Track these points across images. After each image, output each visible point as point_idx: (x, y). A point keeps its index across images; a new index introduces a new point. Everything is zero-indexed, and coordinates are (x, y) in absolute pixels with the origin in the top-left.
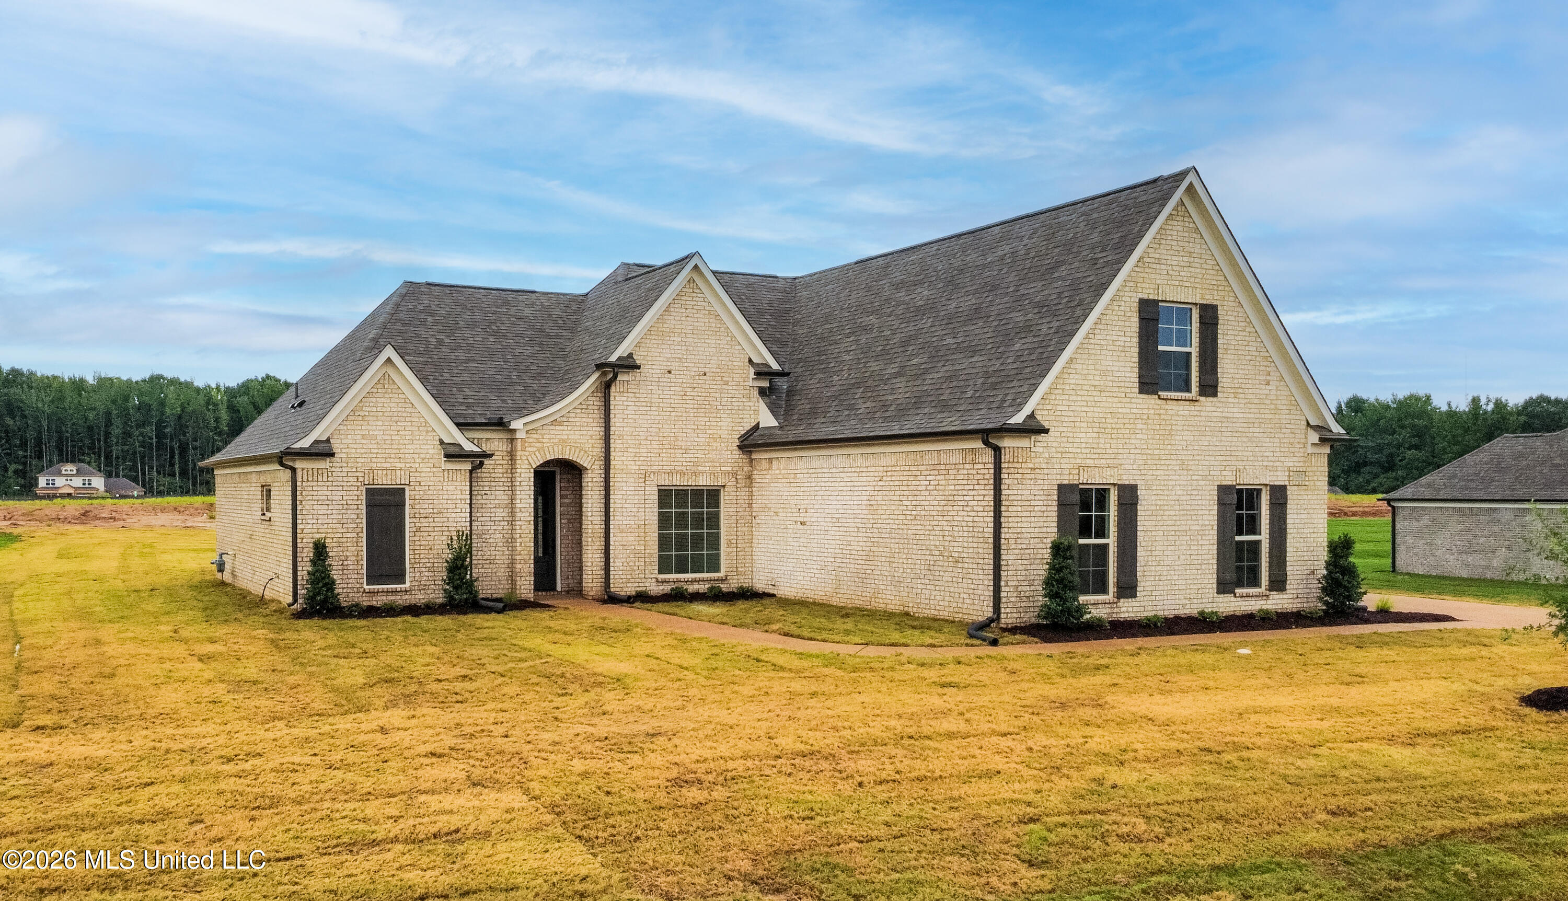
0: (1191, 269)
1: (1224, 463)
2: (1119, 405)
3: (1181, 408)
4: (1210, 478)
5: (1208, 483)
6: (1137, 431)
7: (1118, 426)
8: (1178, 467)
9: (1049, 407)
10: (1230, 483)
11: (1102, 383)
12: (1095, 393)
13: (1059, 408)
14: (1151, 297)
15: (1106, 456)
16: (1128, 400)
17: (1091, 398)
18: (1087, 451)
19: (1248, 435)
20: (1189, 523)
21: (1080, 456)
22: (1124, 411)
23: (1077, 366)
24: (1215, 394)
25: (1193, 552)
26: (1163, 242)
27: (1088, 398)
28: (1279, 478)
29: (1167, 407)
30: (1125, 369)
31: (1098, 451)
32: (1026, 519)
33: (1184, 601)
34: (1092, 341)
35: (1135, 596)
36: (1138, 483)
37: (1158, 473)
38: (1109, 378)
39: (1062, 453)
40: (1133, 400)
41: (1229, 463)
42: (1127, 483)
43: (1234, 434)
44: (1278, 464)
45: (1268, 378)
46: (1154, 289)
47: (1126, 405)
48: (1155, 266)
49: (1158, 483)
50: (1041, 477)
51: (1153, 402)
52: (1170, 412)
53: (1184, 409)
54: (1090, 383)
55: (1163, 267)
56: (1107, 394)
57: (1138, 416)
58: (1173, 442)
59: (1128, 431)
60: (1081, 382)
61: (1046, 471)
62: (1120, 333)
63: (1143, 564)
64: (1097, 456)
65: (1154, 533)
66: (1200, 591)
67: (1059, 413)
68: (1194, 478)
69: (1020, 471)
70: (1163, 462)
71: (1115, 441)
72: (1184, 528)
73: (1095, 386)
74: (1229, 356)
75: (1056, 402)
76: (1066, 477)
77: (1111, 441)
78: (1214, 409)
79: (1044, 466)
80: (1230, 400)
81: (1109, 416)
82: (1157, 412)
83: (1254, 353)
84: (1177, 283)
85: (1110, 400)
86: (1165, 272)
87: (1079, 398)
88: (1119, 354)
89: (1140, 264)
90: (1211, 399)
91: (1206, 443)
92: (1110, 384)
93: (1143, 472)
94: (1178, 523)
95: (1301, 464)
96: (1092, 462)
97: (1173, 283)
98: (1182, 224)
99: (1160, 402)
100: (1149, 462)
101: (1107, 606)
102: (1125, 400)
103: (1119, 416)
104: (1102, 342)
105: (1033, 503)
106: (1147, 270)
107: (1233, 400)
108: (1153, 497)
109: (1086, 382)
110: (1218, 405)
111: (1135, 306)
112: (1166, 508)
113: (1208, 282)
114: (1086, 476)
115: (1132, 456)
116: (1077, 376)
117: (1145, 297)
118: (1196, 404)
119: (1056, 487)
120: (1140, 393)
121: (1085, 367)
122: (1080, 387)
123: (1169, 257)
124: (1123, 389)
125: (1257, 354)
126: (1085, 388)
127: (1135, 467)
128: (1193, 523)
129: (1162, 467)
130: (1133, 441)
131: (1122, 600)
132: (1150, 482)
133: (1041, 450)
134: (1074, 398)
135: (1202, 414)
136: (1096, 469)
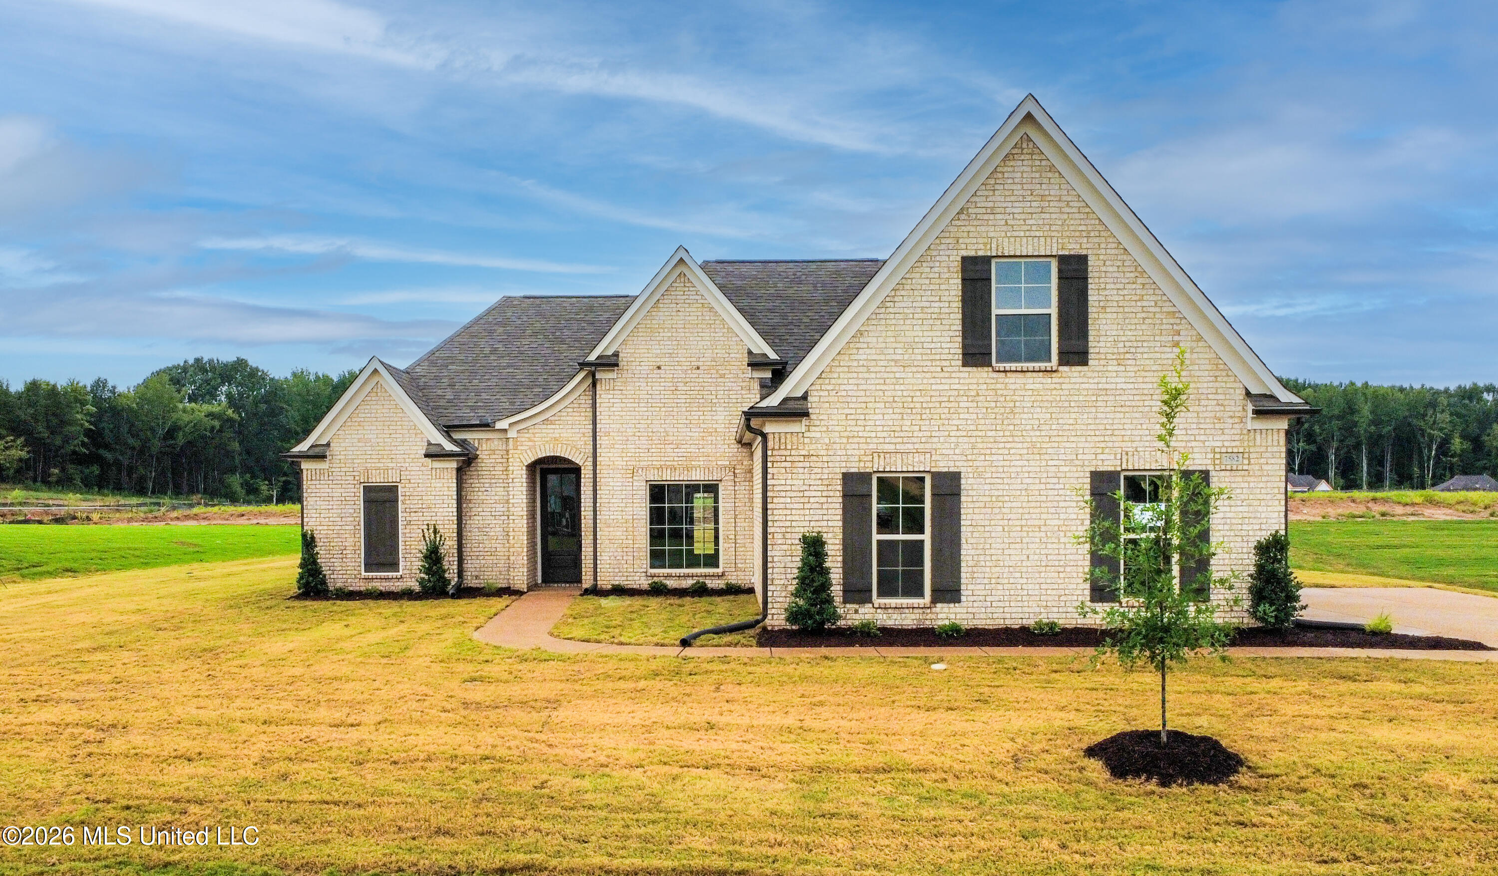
0: (1043, 216)
1: (1103, 445)
2: (932, 381)
3: (1031, 381)
4: (1077, 462)
5: (1075, 469)
6: (960, 410)
7: (930, 405)
8: (1025, 451)
9: (830, 387)
10: (1112, 469)
11: (906, 357)
12: (895, 369)
13: (843, 387)
14: (980, 253)
15: (915, 440)
16: (947, 375)
17: (892, 375)
18: (885, 434)
19: (1140, 409)
20: (1044, 516)
21: (875, 440)
22: (941, 387)
23: (869, 340)
24: (1085, 363)
25: (1050, 551)
26: (997, 187)
27: (886, 375)
28: (1197, 462)
29: (1007, 380)
30: (942, 339)
31: (902, 434)
32: (798, 512)
33: (1037, 610)
34: (891, 310)
35: (959, 601)
36: (963, 470)
37: (995, 458)
38: (916, 351)
39: (848, 437)
40: (953, 375)
41: (1110, 444)
42: (946, 470)
43: (1118, 409)
44: (1193, 444)
45: (1176, 338)
46: (985, 244)
47: (943, 381)
48: (986, 217)
49: (994, 469)
50: (820, 465)
51: (985, 375)
52: (1013, 387)
53: (1035, 382)
54: (888, 357)
55: (998, 216)
56: (914, 369)
57: (962, 393)
58: (1016, 422)
59: (946, 411)
60: (874, 357)
61: (825, 459)
62: (931, 299)
63: (971, 563)
64: (900, 440)
65: (987, 529)
66: (1062, 598)
67: (844, 393)
68: (1050, 463)
69: (788, 459)
70: (1001, 445)
71: (927, 422)
72: (1037, 522)
73: (896, 361)
74: (1109, 316)
75: (840, 381)
76: (853, 464)
77: (921, 423)
78: (1085, 380)
79: (823, 453)
80: (1110, 368)
81: (918, 393)
82: (993, 387)
83: (1151, 309)
84: (1022, 234)
85: (919, 376)
86: (1003, 222)
87: (873, 375)
88: (931, 322)
89: (963, 217)
90: (1079, 368)
91: (1071, 421)
92: (919, 357)
93: (969, 457)
94: (1026, 516)
95: (1237, 443)
96: (893, 447)
97: (1016, 234)
98: (1030, 163)
99: (995, 375)
100: (980, 446)
101: (916, 611)
102: (942, 375)
103: (933, 393)
104: (906, 310)
105: (806, 494)
106: (975, 223)
107: (1116, 368)
108: (987, 487)
109: (883, 357)
110: (1090, 374)
111: (956, 265)
112: (1007, 498)
113: (1072, 228)
114: (882, 463)
115: (953, 439)
116: (868, 351)
117: (972, 253)
118: (1054, 375)
119: (841, 476)
120: (964, 366)
121: (881, 339)
122: (874, 363)
123: (1010, 205)
124: (938, 363)
125: (1158, 309)
126: (882, 363)
127: (957, 451)
128: (1050, 516)
129: (1000, 452)
130: (955, 422)
131: (939, 605)
132: (981, 469)
133: (818, 435)
134: (866, 375)
135: (1064, 386)
136: (899, 456)
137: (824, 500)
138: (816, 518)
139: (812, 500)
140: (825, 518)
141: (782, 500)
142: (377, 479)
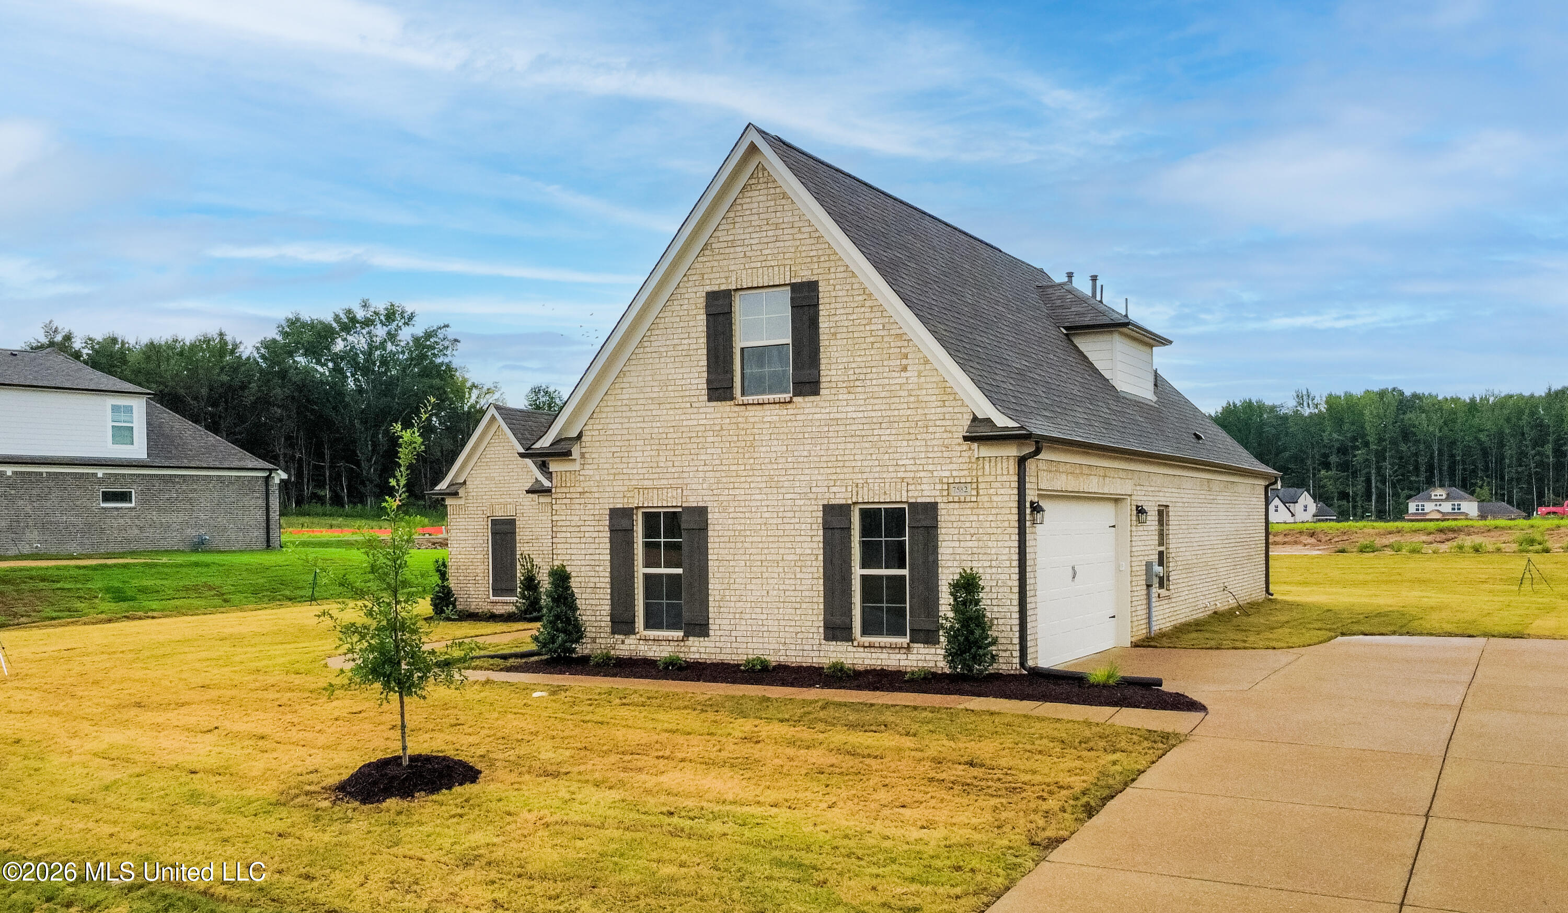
0: (778, 244)
1: (834, 477)
2: (683, 417)
3: (768, 413)
4: (811, 496)
5: (808, 502)
6: (707, 445)
7: (682, 441)
8: (764, 485)
9: (600, 427)
10: (843, 502)
11: (661, 394)
12: (652, 407)
13: (610, 426)
14: (723, 287)
15: (668, 476)
16: (695, 410)
17: (649, 413)
18: (644, 471)
19: (870, 439)
20: (782, 551)
21: (636, 477)
22: (690, 423)
23: (631, 380)
24: (816, 392)
25: (788, 587)
26: (737, 219)
27: (644, 413)
28: (925, 493)
29: (747, 414)
30: (691, 376)
31: (658, 470)
32: (576, 546)
33: (776, 646)
34: (648, 350)
35: (708, 635)
36: (709, 504)
37: (737, 492)
38: (670, 388)
39: (615, 474)
40: (701, 410)
41: (842, 476)
42: (695, 505)
43: (849, 439)
44: (922, 474)
45: (904, 362)
46: (726, 278)
47: (693, 417)
48: (727, 251)
49: (736, 504)
50: (592, 501)
51: (728, 409)
52: (752, 420)
53: (772, 414)
54: (647, 395)
55: (739, 249)
56: (668, 406)
57: (708, 428)
58: (756, 455)
59: (695, 446)
60: (635, 396)
61: (597, 495)
62: (682, 336)
63: (717, 598)
64: (656, 476)
65: (732, 563)
66: (799, 636)
67: (611, 432)
68: (787, 496)
69: (568, 496)
70: (743, 479)
71: (679, 458)
72: (775, 557)
73: (652, 399)
74: (839, 342)
75: (608, 421)
76: (619, 500)
77: (674, 458)
78: (818, 410)
79: (595, 489)
80: (840, 397)
81: (672, 430)
82: (734, 420)
83: (880, 333)
84: (759, 265)
85: (671, 412)
86: (742, 255)
87: (634, 414)
88: (682, 359)
89: (707, 252)
90: (812, 398)
91: (806, 453)
92: (672, 394)
93: (715, 492)
94: (766, 551)
95: (966, 473)
96: (651, 482)
97: (753, 265)
98: (765, 192)
99: (737, 409)
100: (724, 480)
101: (672, 643)
102: (690, 411)
103: (684, 429)
104: (662, 349)
105: (583, 529)
106: (718, 257)
107: (845, 397)
108: (730, 521)
109: (642, 396)
110: (822, 404)
111: (702, 302)
112: (748, 533)
113: (804, 254)
114: (641, 499)
115: (701, 474)
116: (631, 390)
117: (716, 288)
118: (789, 406)
119: (608, 512)
120: (710, 400)
121: (641, 379)
122: (634, 402)
123: (748, 236)
124: (687, 399)
125: (886, 333)
126: (641, 402)
127: (705, 486)
128: (787, 551)
129: (743, 486)
130: (703, 457)
131: (690, 638)
132: (725, 504)
133: (591, 473)
134: (629, 414)
135: (798, 417)
136: (655, 491)
137: (596, 534)
138: (590, 551)
139: (587, 535)
140: (597, 551)
141: (563, 535)
142: (500, 514)
